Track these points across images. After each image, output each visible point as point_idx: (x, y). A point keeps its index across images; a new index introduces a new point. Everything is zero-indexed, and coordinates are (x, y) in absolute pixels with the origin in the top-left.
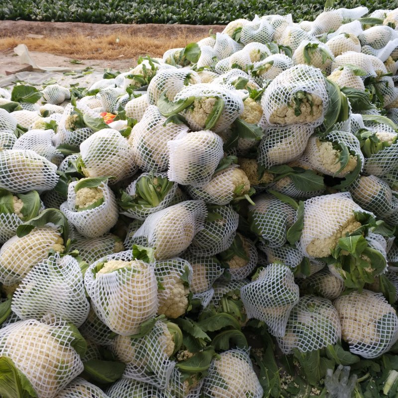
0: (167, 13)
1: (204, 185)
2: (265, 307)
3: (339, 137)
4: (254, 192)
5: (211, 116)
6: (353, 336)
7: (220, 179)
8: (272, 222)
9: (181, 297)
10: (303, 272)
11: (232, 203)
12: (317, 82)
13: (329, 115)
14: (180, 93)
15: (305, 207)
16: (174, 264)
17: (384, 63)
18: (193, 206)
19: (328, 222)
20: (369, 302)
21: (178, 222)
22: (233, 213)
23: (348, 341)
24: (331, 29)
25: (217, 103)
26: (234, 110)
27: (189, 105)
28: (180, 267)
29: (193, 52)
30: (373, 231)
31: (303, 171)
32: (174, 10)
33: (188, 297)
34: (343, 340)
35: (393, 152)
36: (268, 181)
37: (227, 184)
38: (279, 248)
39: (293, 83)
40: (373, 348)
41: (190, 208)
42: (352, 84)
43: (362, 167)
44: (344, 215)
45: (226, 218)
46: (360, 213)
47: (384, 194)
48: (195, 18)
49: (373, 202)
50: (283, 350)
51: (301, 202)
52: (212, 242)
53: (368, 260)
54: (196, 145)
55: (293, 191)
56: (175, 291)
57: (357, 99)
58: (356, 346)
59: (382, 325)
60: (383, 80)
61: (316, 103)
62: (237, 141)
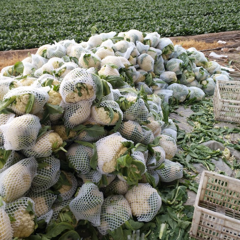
0: (4, 44)
1: (32, 147)
2: (85, 211)
3: (107, 104)
4: (66, 144)
5: (27, 105)
6: (138, 212)
7: (41, 141)
8: (80, 159)
9: (29, 221)
10: (104, 183)
11: (53, 154)
12: (87, 76)
13: (98, 93)
14: (7, 94)
15: (97, 146)
16: (20, 202)
17: (128, 60)
18: (27, 162)
19: (109, 152)
20: (143, 190)
21: (17, 175)
22: (55, 160)
23: (136, 215)
24: (98, 45)
25: (30, 97)
26: (41, 99)
27: (13, 101)
28: (24, 203)
29: (20, 67)
30: (135, 151)
31: (92, 126)
32: (8, 42)
33: (34, 221)
34: (133, 216)
35: (137, 106)
36: (73, 136)
37: (47, 144)
38: (88, 173)
39: (74, 79)
40: (149, 215)
41: (25, 164)
42: (112, 73)
43: (122, 117)
44: (117, 145)
45: (51, 164)
46: (125, 142)
47: (137, 129)
48: (23, 46)
49: (133, 134)
50: (102, 233)
51: (94, 143)
52: (45, 181)
53: (136, 167)
54: (20, 124)
55: (89, 138)
56: (24, 219)
57: (116, 81)
58: (141, 217)
59: (151, 201)
60: (129, 68)
61: (89, 88)
62: (49, 116)
